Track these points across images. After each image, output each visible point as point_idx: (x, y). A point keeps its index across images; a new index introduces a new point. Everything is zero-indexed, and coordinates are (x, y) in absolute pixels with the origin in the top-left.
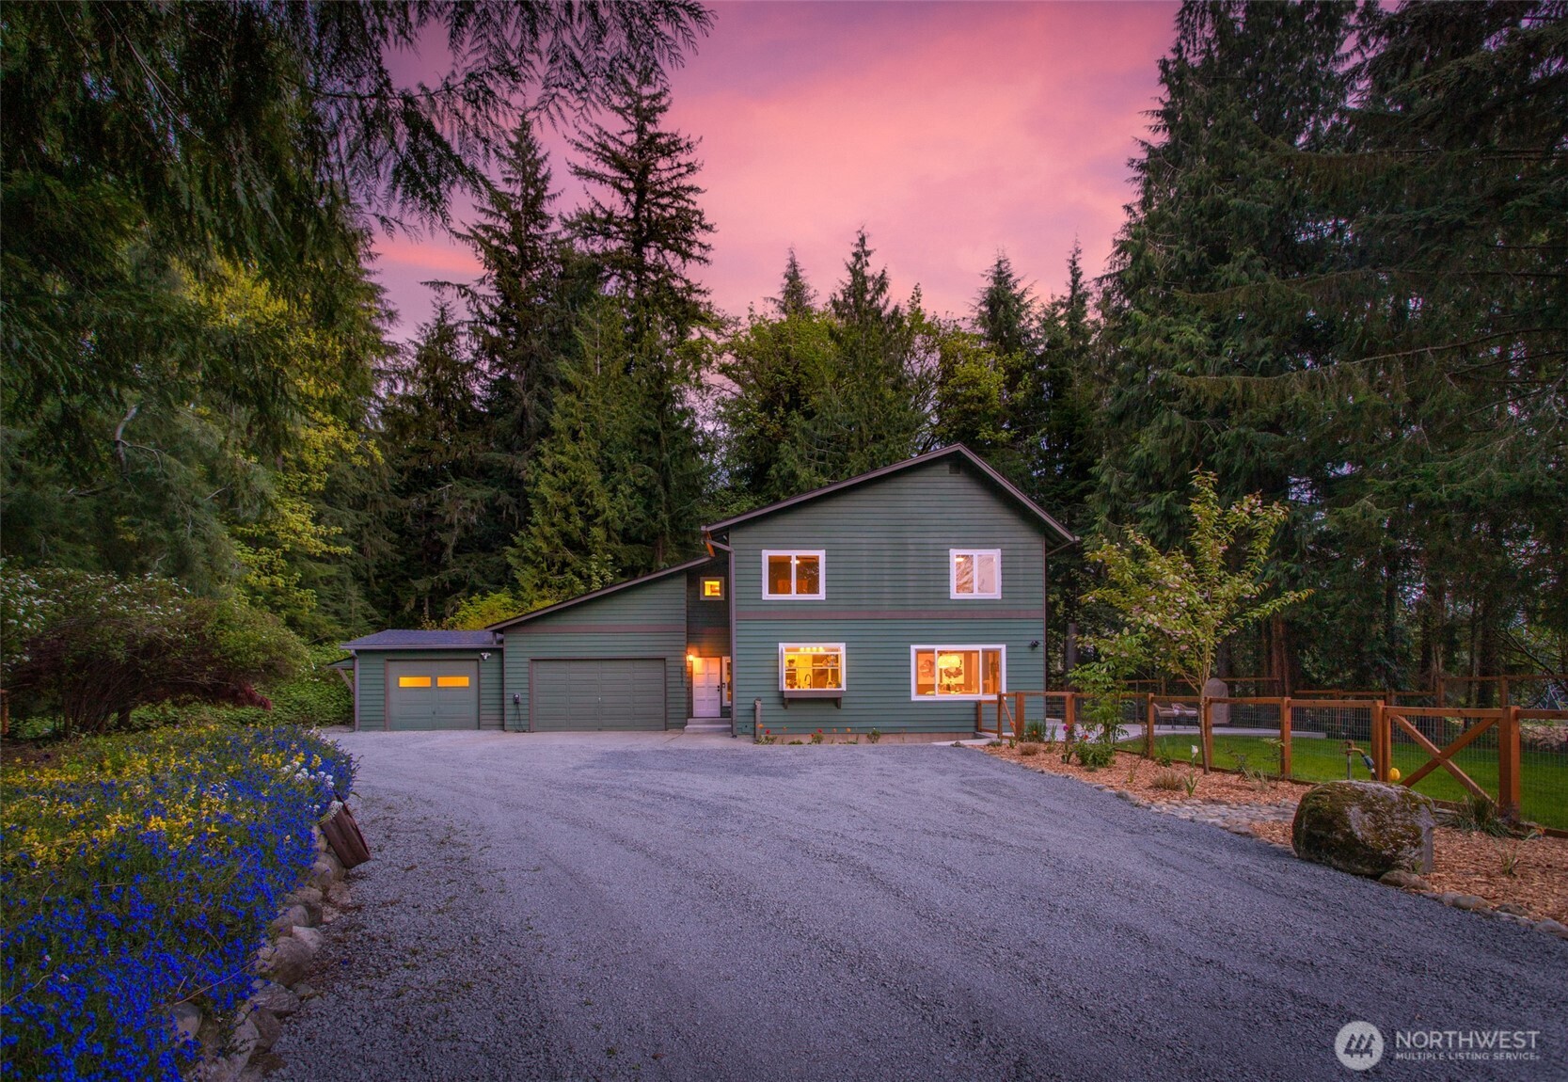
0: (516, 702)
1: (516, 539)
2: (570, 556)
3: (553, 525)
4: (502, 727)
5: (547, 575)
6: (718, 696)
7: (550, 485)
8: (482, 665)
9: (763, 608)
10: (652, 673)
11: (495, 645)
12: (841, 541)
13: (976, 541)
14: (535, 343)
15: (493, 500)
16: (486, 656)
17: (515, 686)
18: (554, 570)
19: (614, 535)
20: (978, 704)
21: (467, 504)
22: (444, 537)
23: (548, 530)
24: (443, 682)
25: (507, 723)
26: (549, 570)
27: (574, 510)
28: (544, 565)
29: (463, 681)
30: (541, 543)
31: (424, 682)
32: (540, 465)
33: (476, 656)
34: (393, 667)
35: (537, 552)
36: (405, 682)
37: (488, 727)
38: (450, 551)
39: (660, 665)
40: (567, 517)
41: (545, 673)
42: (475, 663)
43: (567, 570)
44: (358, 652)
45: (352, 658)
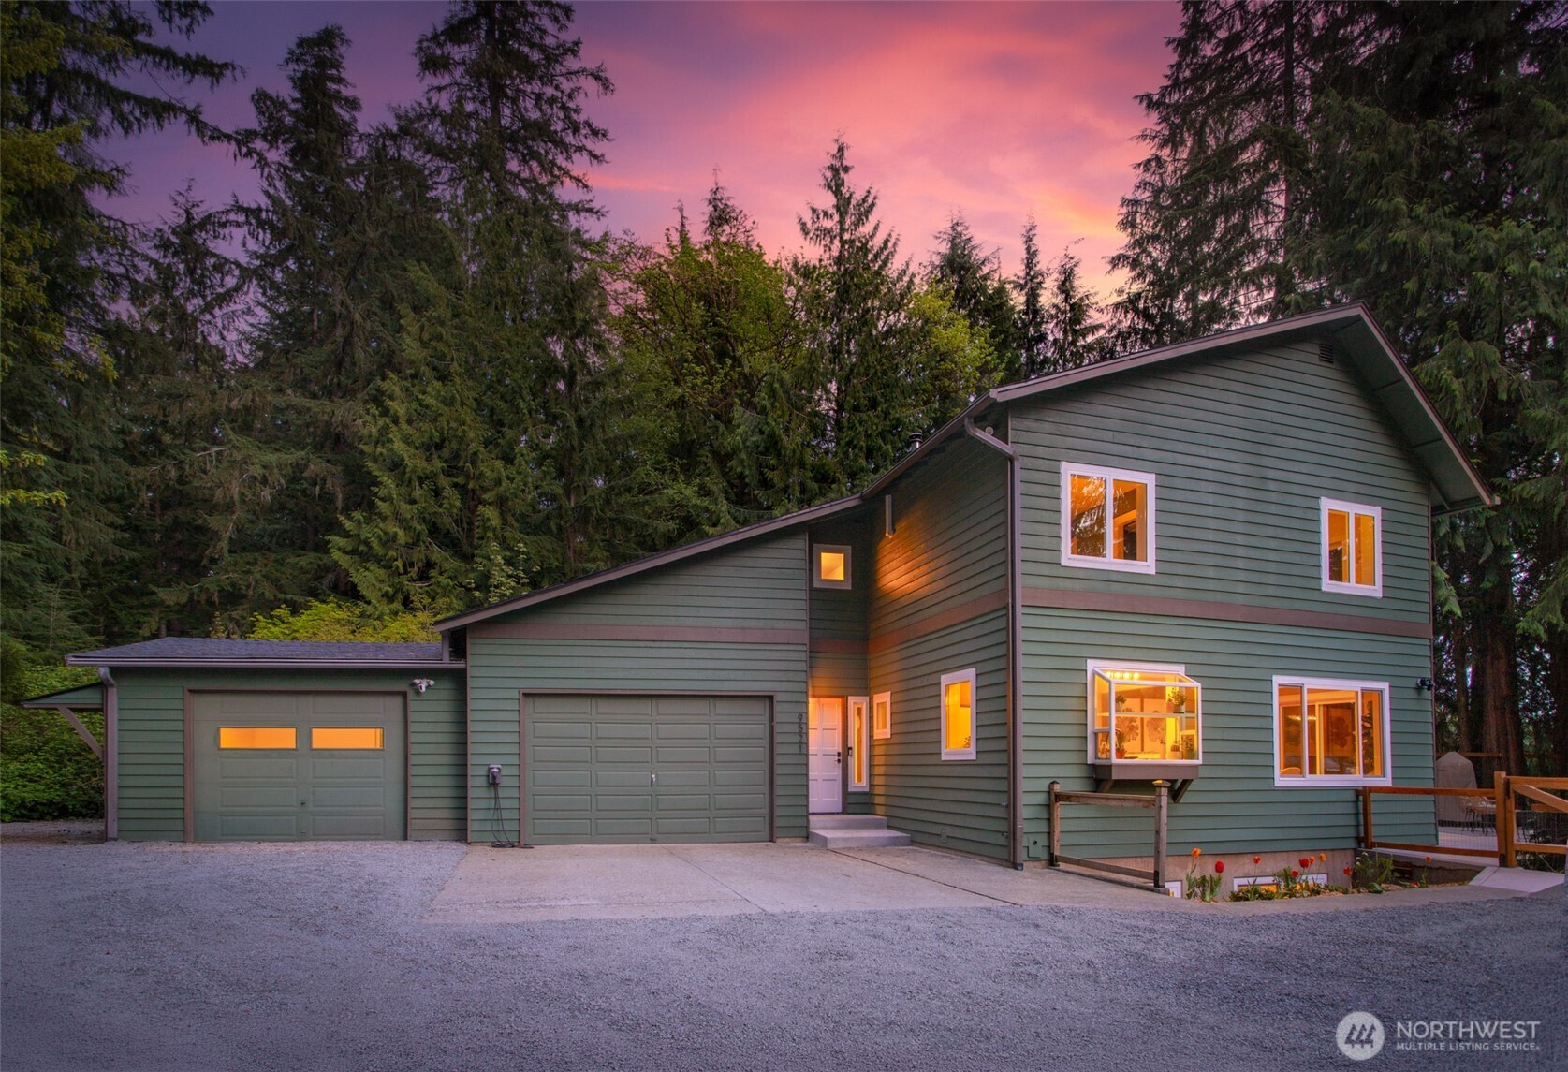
0: (493, 782)
1: (348, 525)
2: (437, 554)
3: (413, 502)
4: (461, 833)
5: (404, 579)
6: (837, 772)
7: (407, 440)
8: (412, 706)
9: (1062, 584)
11: (447, 662)
12: (1180, 459)
14: (372, 234)
15: (300, 467)
16: (423, 684)
17: (489, 751)
18: (414, 572)
19: (510, 518)
21: (257, 471)
22: (214, 522)
23: (406, 508)
24: (324, 738)
25: (472, 826)
26: (406, 573)
27: (444, 482)
28: (399, 563)
29: (367, 738)
30: (393, 528)
31: (284, 738)
32: (385, 412)
33: (401, 686)
34: (205, 708)
35: (389, 541)
36: (229, 738)
37: (427, 835)
38: (224, 544)
39: (761, 708)
40: (437, 493)
41: (552, 722)
42: (398, 701)
43: (433, 573)
44: (115, 671)
45: (101, 685)
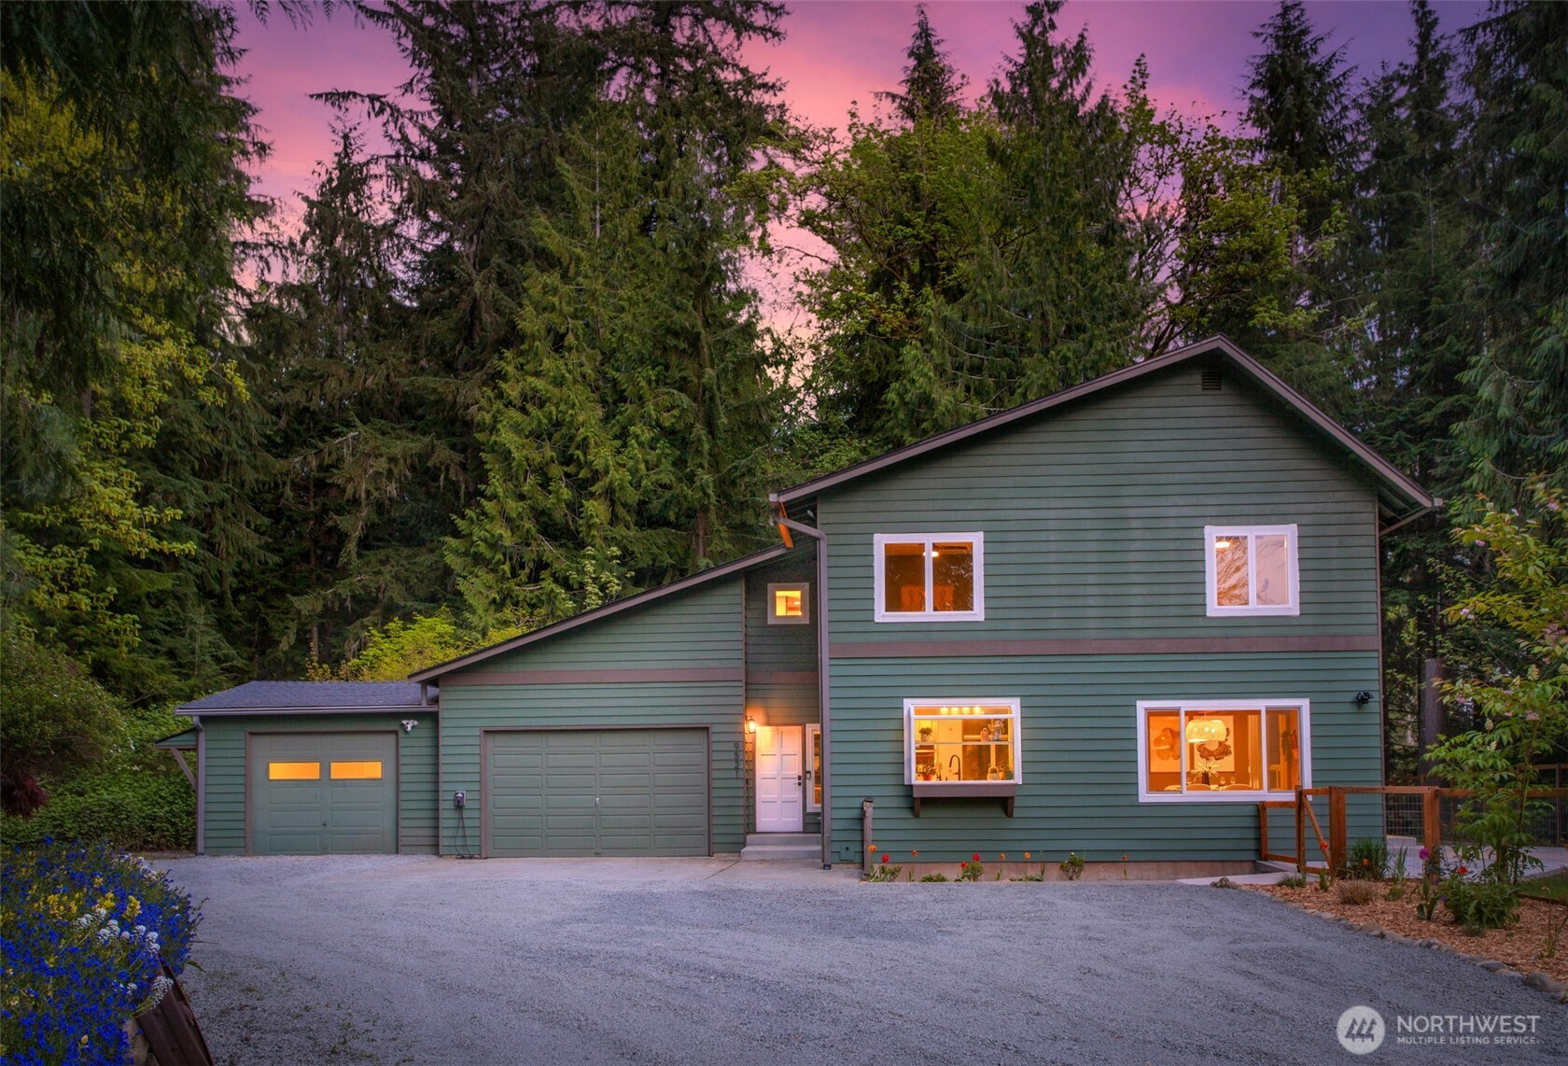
0: (459, 806)
1: (461, 524)
2: (549, 550)
3: (522, 497)
4: (435, 849)
5: (512, 584)
6: (798, 795)
7: (516, 428)
8: (402, 743)
9: (876, 638)
10: (688, 752)
11: (425, 707)
12: (1012, 514)
13: (1252, 510)
14: (494, 187)
15: (425, 456)
16: (409, 724)
17: (457, 780)
18: (524, 574)
19: (621, 511)
20: (1261, 808)
21: (382, 464)
22: (344, 522)
23: (513, 507)
24: (340, 771)
25: (443, 842)
26: (514, 574)
27: (556, 471)
28: (506, 567)
29: (373, 770)
30: (501, 530)
31: (309, 771)
32: (500, 395)
33: (393, 726)
34: (261, 746)
35: (494, 545)
36: (278, 771)
37: (413, 849)
39: (698, 739)
40: (545, 484)
41: (507, 754)
42: (391, 738)
43: (544, 574)
44: (204, 719)
45: (195, 730)
